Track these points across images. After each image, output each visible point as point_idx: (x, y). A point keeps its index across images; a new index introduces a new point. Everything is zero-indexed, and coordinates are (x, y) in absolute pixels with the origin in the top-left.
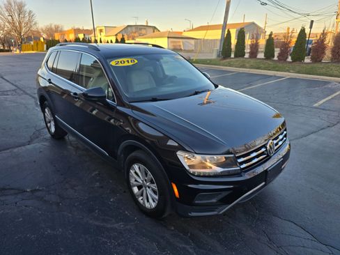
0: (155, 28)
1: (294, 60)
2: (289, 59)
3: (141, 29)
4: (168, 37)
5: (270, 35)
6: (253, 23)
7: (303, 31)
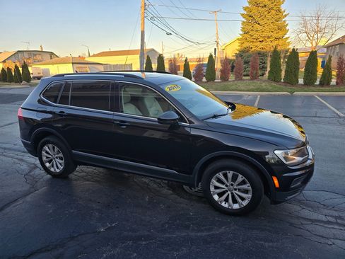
0: (52, 54)
1: (208, 80)
2: (204, 80)
3: (35, 55)
4: (73, 63)
5: (186, 60)
6: (153, 50)
7: (211, 56)
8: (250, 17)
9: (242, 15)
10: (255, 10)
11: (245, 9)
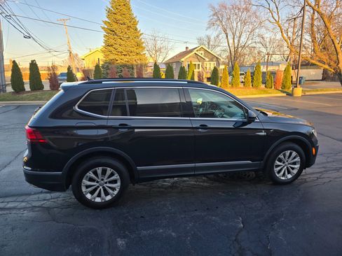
8: (111, 32)
9: (103, 28)
10: (115, 26)
11: (105, 22)
